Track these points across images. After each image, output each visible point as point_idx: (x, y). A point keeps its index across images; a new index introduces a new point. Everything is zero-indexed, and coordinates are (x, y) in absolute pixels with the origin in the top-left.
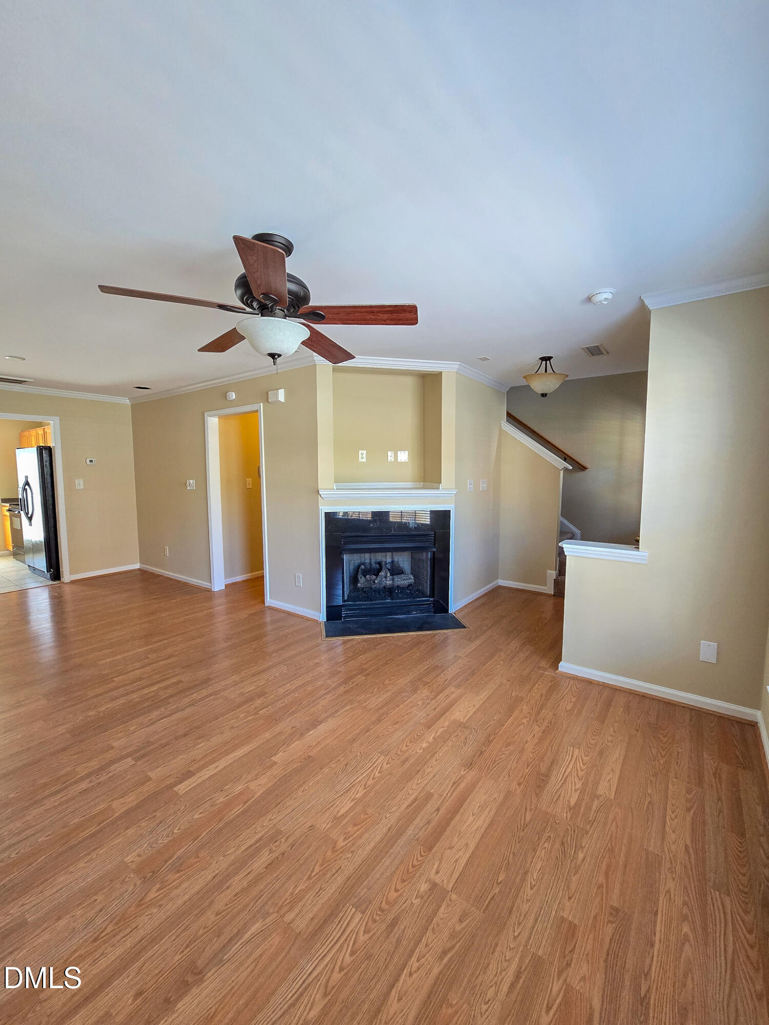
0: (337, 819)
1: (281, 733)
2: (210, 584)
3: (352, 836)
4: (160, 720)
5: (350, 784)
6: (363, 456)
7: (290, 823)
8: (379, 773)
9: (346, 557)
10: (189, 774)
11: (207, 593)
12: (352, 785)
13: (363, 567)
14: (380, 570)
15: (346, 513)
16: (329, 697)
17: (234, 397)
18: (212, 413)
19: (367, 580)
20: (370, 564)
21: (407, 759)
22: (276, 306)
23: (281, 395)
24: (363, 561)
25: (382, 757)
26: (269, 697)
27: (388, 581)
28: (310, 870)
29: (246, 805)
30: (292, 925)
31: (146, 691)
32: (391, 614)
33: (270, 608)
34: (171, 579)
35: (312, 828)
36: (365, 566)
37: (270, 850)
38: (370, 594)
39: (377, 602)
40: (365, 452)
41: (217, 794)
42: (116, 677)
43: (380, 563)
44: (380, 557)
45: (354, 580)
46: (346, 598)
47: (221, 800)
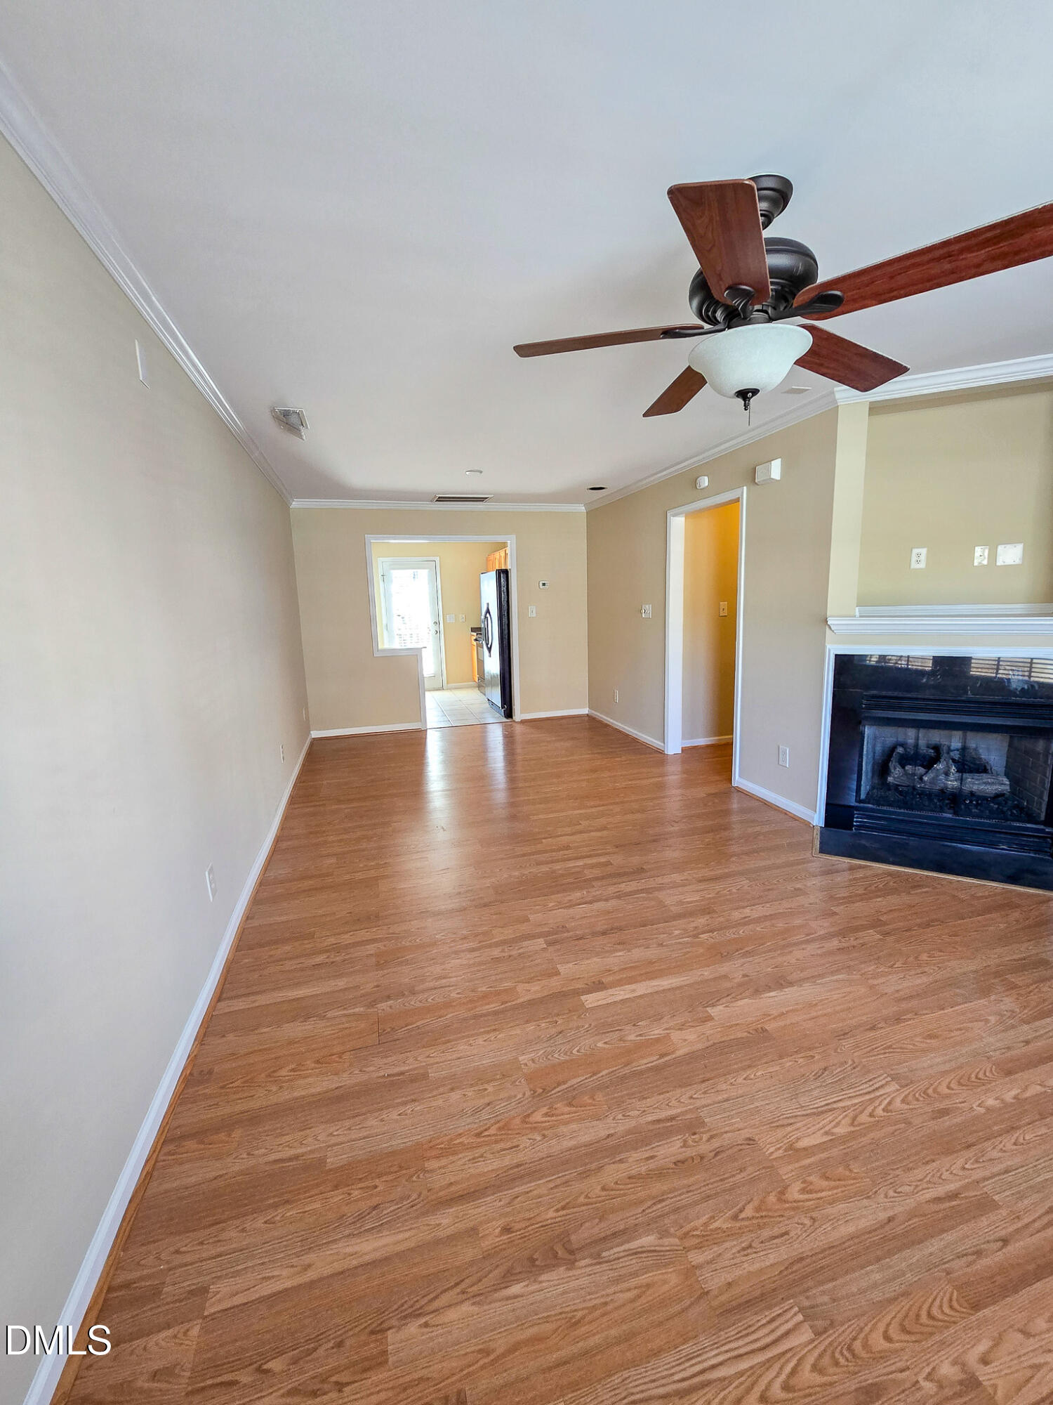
0: (794, 1152)
1: (725, 977)
2: (663, 744)
3: (816, 1192)
4: (579, 905)
5: (827, 1105)
6: (920, 558)
7: (717, 1117)
8: (884, 1110)
9: (868, 731)
10: (599, 986)
11: (657, 756)
12: (829, 1107)
13: (900, 750)
14: (936, 759)
15: (882, 658)
16: (812, 948)
17: (707, 484)
18: (676, 511)
19: (906, 773)
20: (916, 746)
21: (944, 1112)
22: (753, 305)
23: (776, 469)
24: (901, 739)
25: (894, 1086)
26: (717, 918)
27: (951, 781)
28: (738, 1207)
29: (663, 1060)
30: (698, 1273)
31: (571, 864)
32: (952, 840)
33: (738, 790)
34: (620, 732)
35: (752, 1142)
36: (905, 749)
37: (685, 1141)
38: (910, 797)
39: (923, 813)
40: (924, 551)
41: (628, 1027)
42: (544, 838)
43: (937, 748)
44: (937, 736)
45: (882, 769)
46: (863, 796)
47: (632, 1037)
